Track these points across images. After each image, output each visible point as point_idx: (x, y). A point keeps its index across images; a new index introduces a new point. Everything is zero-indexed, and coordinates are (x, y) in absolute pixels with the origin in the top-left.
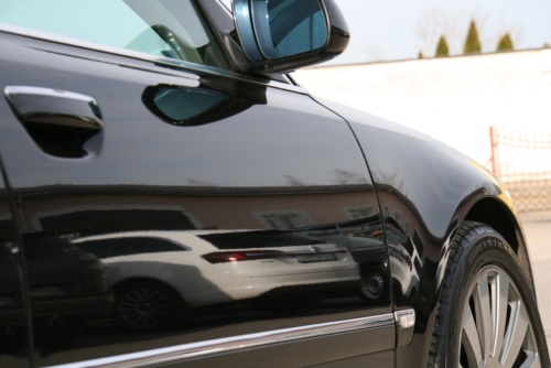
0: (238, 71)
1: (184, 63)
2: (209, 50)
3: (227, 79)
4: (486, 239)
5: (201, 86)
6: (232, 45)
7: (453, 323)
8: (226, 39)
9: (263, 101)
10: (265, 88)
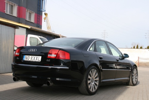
5: (121, 58)
7: (133, 71)
8: (123, 56)
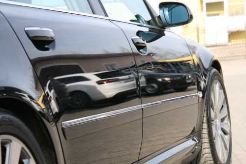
0: (160, 27)
1: (145, 25)
2: (151, 21)
3: (157, 29)
4: (215, 72)
5: (149, 31)
6: (158, 20)
8: (157, 18)
9: (164, 35)
10: (164, 31)
